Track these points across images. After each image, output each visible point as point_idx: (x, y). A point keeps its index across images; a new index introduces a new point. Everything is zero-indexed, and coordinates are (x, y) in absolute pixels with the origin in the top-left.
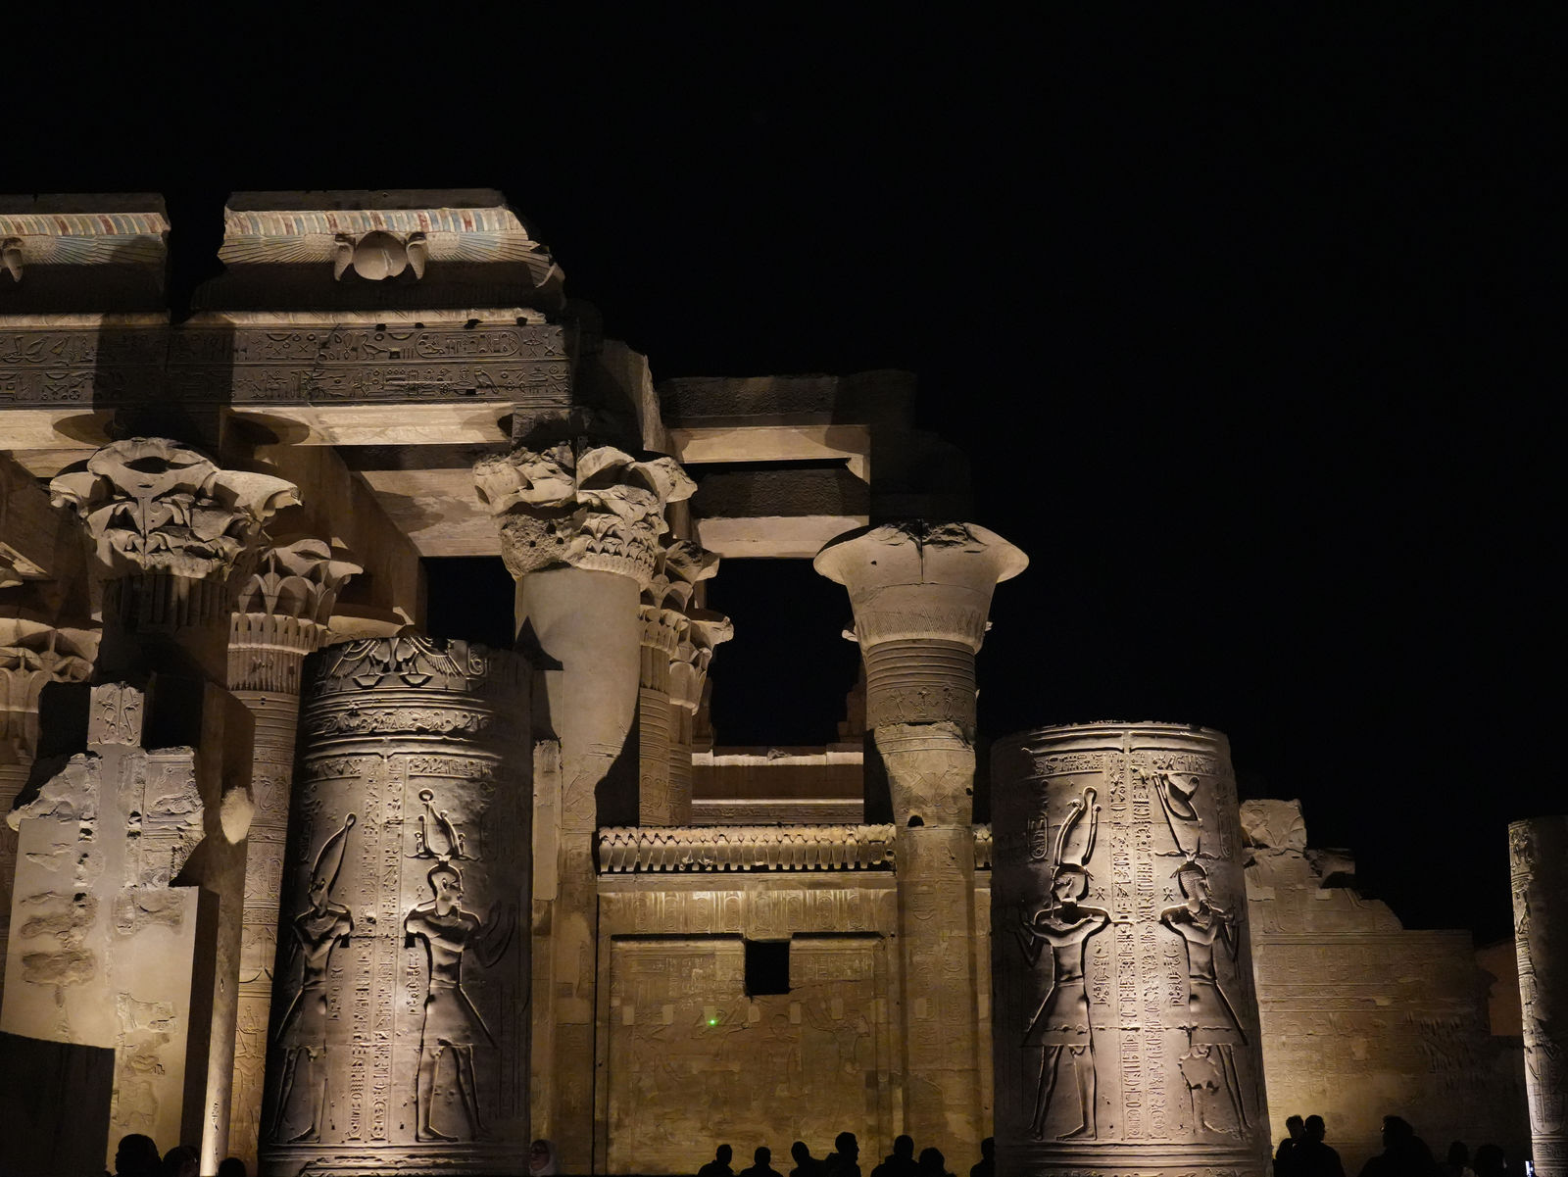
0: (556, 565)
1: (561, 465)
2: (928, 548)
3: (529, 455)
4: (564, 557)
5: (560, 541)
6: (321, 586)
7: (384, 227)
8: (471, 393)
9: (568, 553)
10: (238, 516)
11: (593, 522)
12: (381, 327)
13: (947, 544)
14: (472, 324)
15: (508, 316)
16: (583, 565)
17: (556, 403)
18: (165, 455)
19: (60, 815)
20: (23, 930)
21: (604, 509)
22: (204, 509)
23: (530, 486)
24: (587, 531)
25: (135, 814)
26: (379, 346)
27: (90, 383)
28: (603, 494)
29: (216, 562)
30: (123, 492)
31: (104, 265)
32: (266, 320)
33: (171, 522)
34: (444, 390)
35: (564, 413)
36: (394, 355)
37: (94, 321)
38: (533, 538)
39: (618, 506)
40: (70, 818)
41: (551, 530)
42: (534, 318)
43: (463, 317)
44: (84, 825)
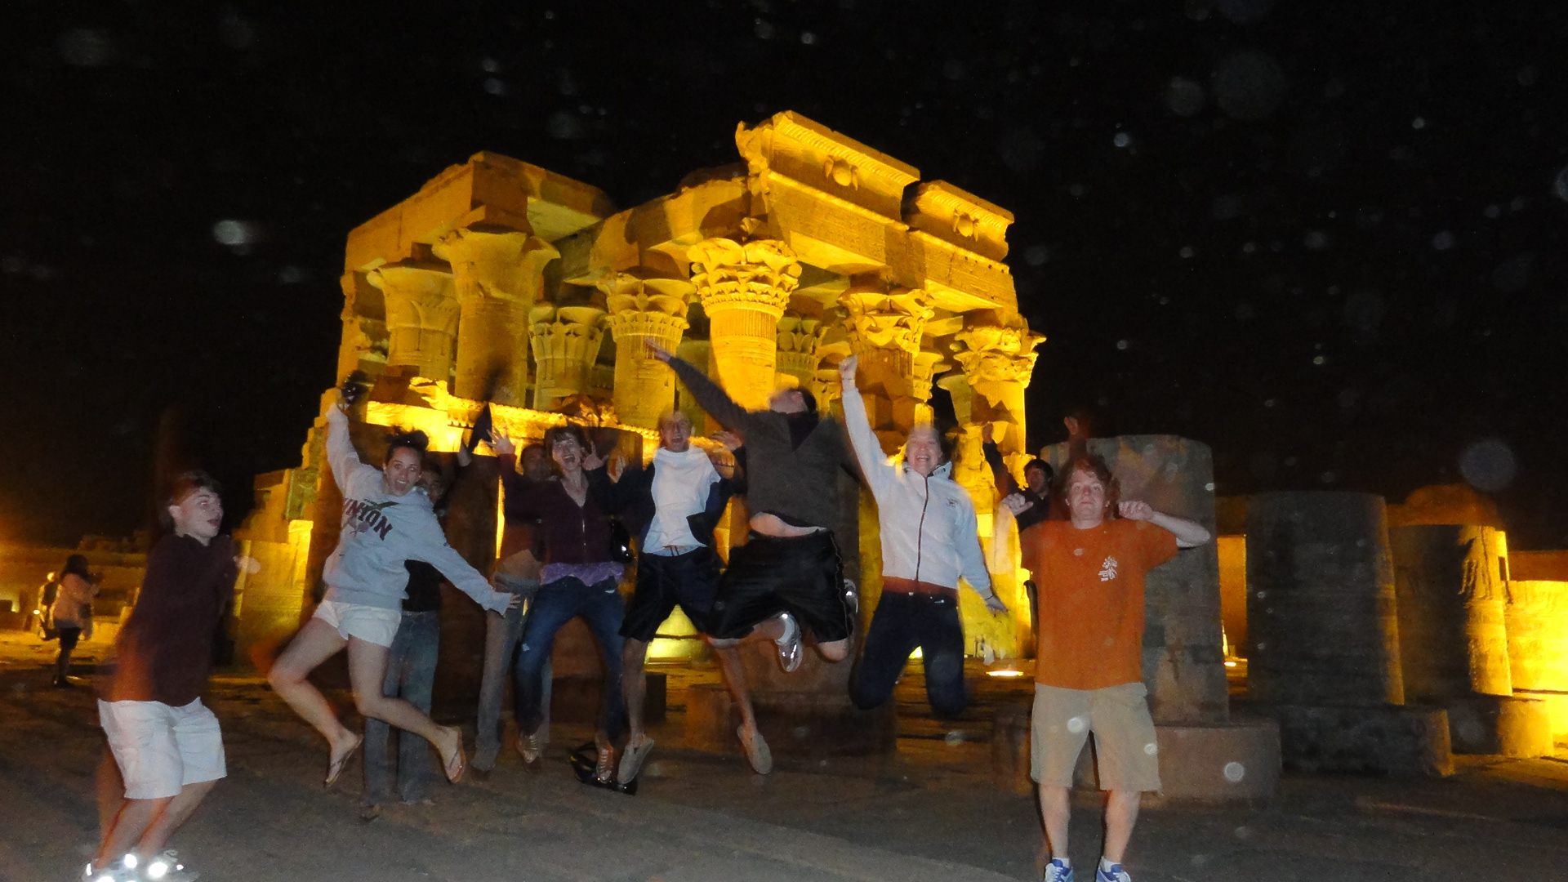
3: (1012, 332)
4: (1017, 378)
5: (1016, 371)
7: (970, 213)
8: (992, 298)
12: (966, 258)
26: (967, 267)
27: (883, 251)
34: (986, 293)
36: (971, 272)
37: (886, 221)
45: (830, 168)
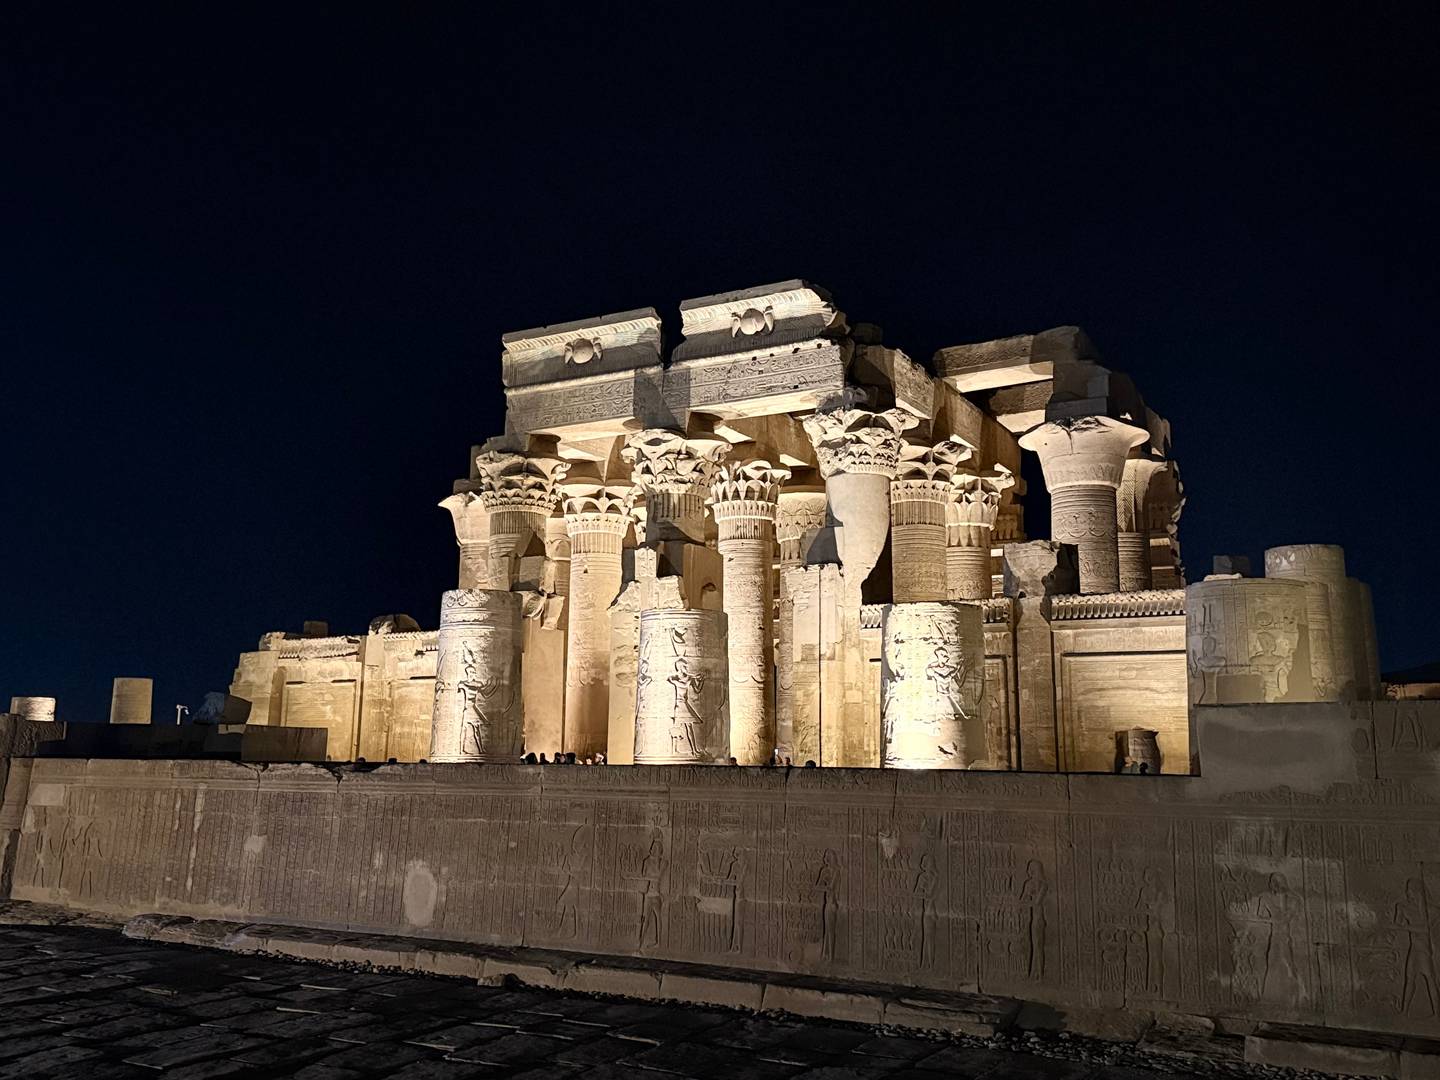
1: (838, 420)
2: (1074, 433)
3: (824, 417)
4: (843, 468)
5: (840, 460)
6: (768, 483)
7: (752, 307)
8: (796, 387)
9: (845, 465)
10: (699, 461)
11: (854, 448)
12: (754, 359)
13: (1085, 429)
14: (796, 350)
15: (813, 344)
16: (851, 471)
17: (836, 386)
18: (661, 437)
20: (615, 663)
21: (859, 441)
22: (681, 460)
23: (826, 433)
24: (851, 454)
26: (754, 368)
27: (631, 404)
28: (858, 433)
29: (689, 485)
31: (635, 345)
32: (703, 362)
33: (666, 468)
34: (784, 388)
35: (840, 392)
36: (761, 372)
37: (631, 373)
38: (828, 459)
39: (865, 438)
40: (630, 611)
41: (836, 454)
42: (826, 343)
43: (791, 348)
44: (636, 614)
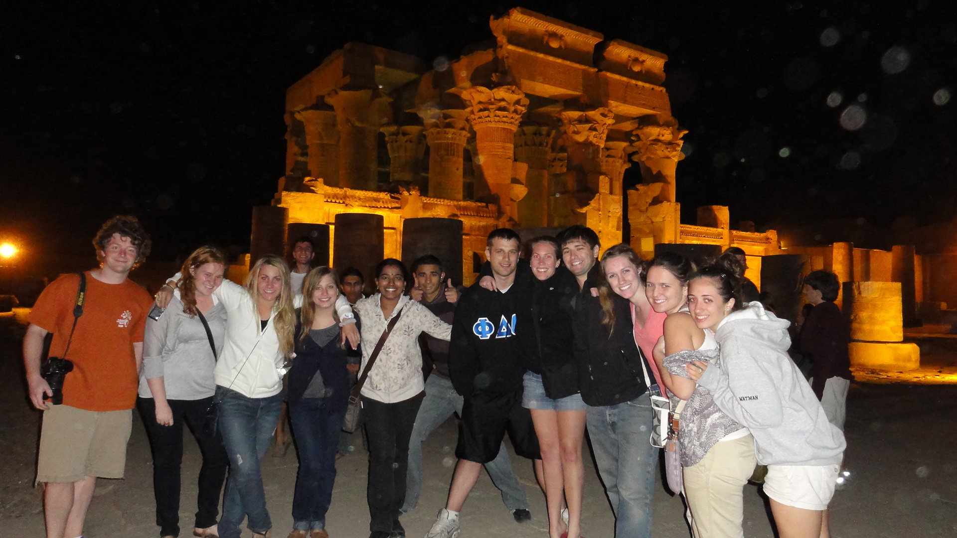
0: (668, 158)
3: (667, 128)
4: (671, 156)
5: (669, 152)
7: (638, 57)
8: (654, 108)
12: (637, 85)
14: (653, 89)
15: (661, 88)
17: (669, 115)
18: (606, 113)
19: (595, 209)
23: (662, 135)
25: (610, 211)
26: (637, 90)
30: (596, 121)
32: (617, 77)
34: (650, 106)
35: (670, 118)
36: (639, 94)
37: (583, 67)
41: (667, 148)
42: (664, 90)
43: (652, 86)
44: (600, 213)
45: (546, 38)
